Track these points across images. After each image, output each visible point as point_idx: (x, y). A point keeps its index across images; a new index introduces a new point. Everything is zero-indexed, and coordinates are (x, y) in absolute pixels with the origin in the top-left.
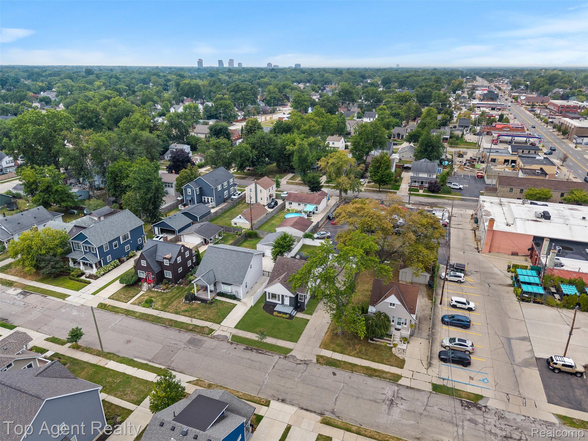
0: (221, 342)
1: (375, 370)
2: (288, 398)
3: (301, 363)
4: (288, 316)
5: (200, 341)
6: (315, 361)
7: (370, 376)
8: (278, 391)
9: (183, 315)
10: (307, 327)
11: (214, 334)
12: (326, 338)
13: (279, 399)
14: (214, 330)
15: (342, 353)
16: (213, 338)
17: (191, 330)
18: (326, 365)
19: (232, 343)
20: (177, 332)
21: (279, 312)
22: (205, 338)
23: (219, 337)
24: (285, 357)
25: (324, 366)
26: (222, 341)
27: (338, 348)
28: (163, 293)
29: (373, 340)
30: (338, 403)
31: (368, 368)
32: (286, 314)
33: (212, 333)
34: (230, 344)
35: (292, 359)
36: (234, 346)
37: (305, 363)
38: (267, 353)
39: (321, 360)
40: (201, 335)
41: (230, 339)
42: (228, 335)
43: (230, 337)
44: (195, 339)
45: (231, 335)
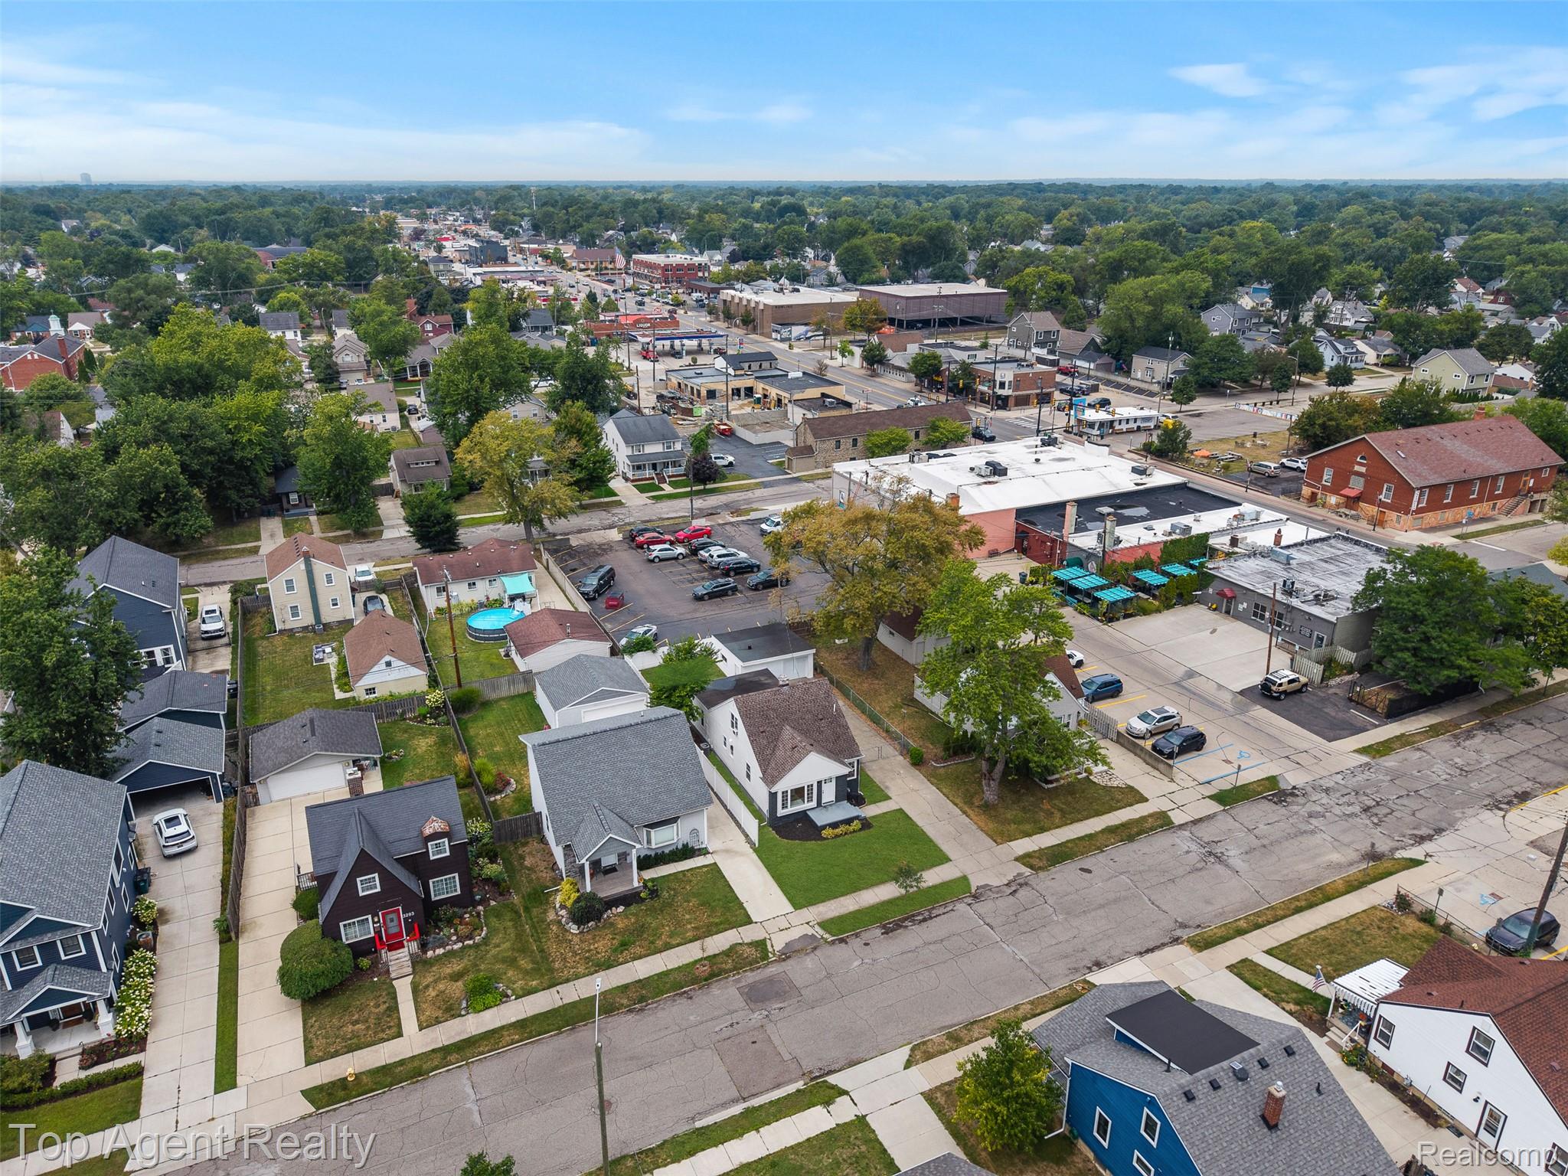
0: (817, 952)
1: (1124, 826)
2: (1097, 953)
3: (1013, 888)
4: (856, 825)
5: (771, 981)
6: (1027, 871)
7: (1131, 839)
8: (1066, 957)
9: (634, 959)
10: (920, 823)
11: (777, 949)
12: (982, 824)
13: (1089, 968)
14: (765, 940)
15: (1042, 830)
16: (789, 957)
17: (712, 975)
18: (1053, 865)
19: (842, 941)
20: (683, 1001)
21: (834, 825)
22: (772, 970)
23: (797, 947)
24: (975, 897)
25: (1053, 869)
26: (815, 948)
27: (1027, 827)
28: (476, 946)
29: (1051, 782)
30: (1164, 908)
31: (1111, 830)
32: (848, 821)
33: (770, 949)
34: (843, 945)
35: (990, 893)
36: (856, 943)
37: (1021, 885)
38: (935, 912)
39: (1035, 862)
40: (752, 970)
41: (826, 936)
42: (810, 931)
43: (821, 932)
44: (752, 987)
45: (813, 927)
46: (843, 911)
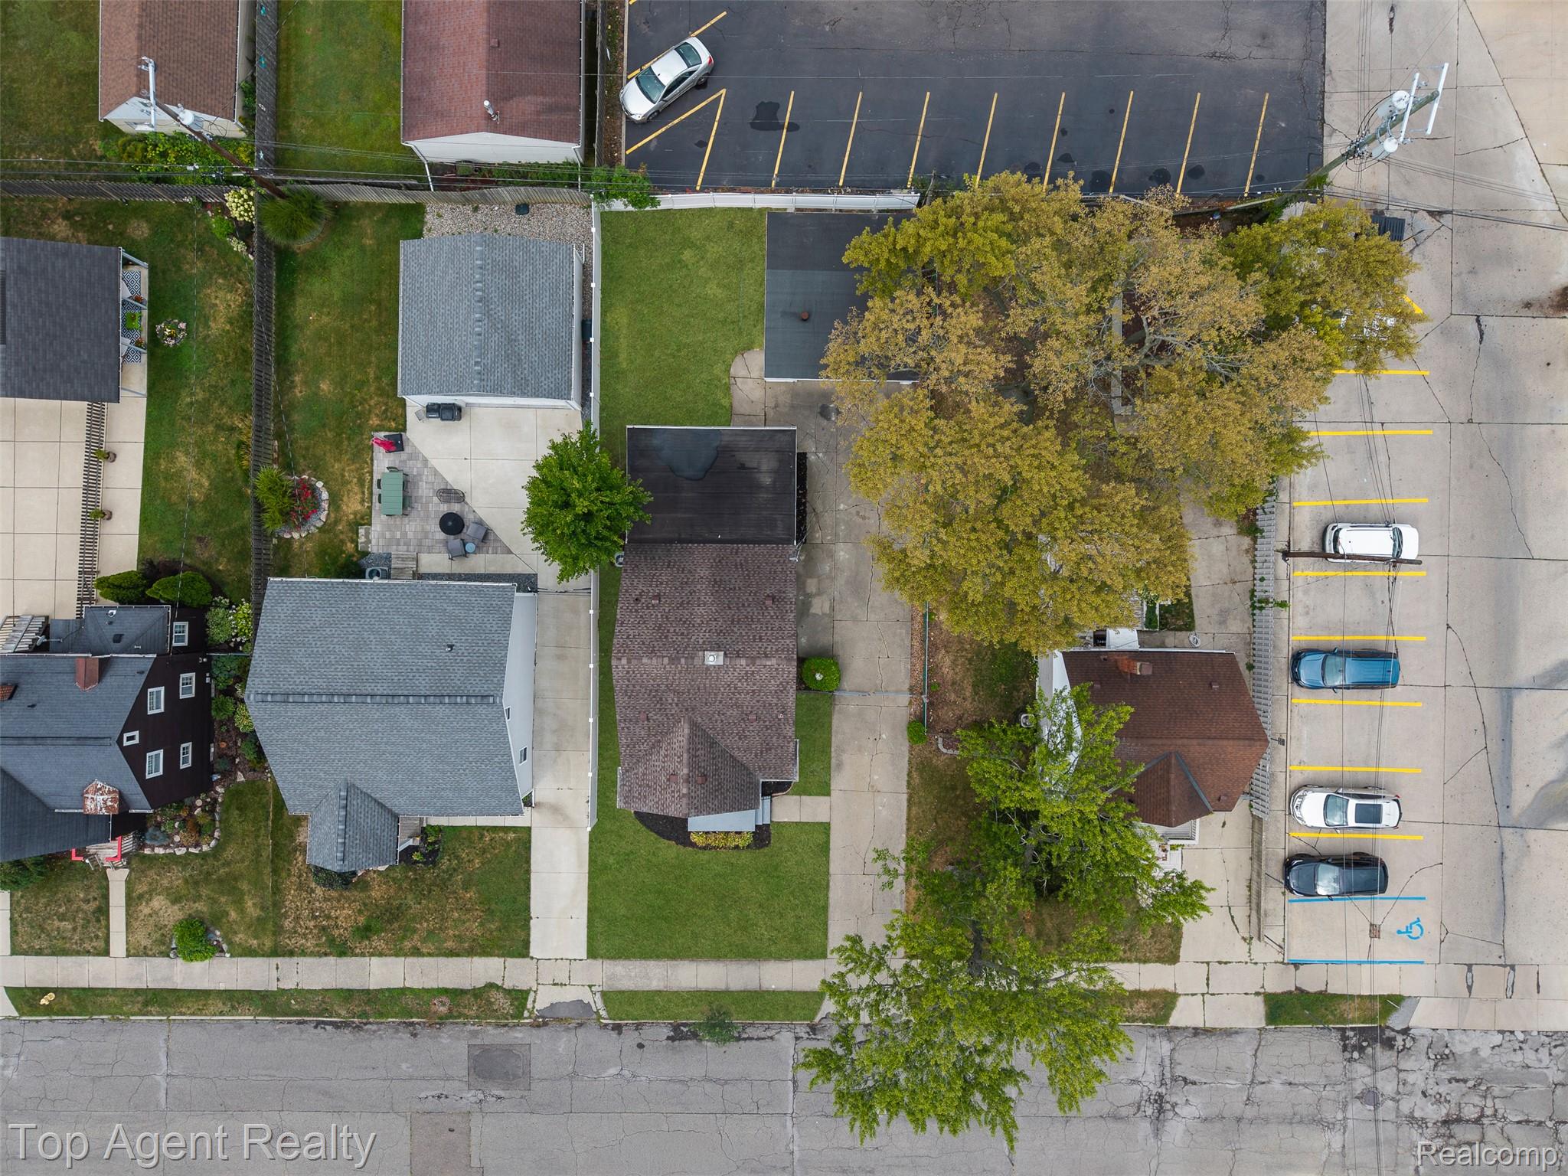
0: (581, 1032)
4: (747, 836)
5: (508, 1050)
10: (834, 868)
11: (538, 1006)
14: (527, 992)
16: (545, 1024)
17: (449, 1017)
19: (618, 1028)
20: (405, 1036)
21: (712, 833)
22: (519, 1035)
23: (562, 1014)
24: (813, 1029)
26: (581, 1025)
32: (739, 833)
33: (529, 1005)
34: (614, 1034)
36: (630, 1038)
38: (751, 1032)
40: (498, 1026)
41: (603, 1013)
42: (587, 998)
43: (600, 1004)
44: (486, 1050)
45: (594, 993)
46: (642, 985)
